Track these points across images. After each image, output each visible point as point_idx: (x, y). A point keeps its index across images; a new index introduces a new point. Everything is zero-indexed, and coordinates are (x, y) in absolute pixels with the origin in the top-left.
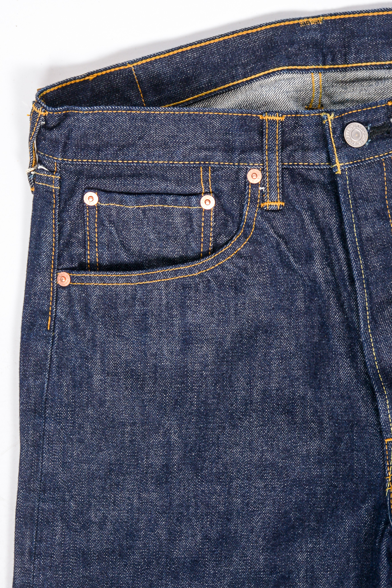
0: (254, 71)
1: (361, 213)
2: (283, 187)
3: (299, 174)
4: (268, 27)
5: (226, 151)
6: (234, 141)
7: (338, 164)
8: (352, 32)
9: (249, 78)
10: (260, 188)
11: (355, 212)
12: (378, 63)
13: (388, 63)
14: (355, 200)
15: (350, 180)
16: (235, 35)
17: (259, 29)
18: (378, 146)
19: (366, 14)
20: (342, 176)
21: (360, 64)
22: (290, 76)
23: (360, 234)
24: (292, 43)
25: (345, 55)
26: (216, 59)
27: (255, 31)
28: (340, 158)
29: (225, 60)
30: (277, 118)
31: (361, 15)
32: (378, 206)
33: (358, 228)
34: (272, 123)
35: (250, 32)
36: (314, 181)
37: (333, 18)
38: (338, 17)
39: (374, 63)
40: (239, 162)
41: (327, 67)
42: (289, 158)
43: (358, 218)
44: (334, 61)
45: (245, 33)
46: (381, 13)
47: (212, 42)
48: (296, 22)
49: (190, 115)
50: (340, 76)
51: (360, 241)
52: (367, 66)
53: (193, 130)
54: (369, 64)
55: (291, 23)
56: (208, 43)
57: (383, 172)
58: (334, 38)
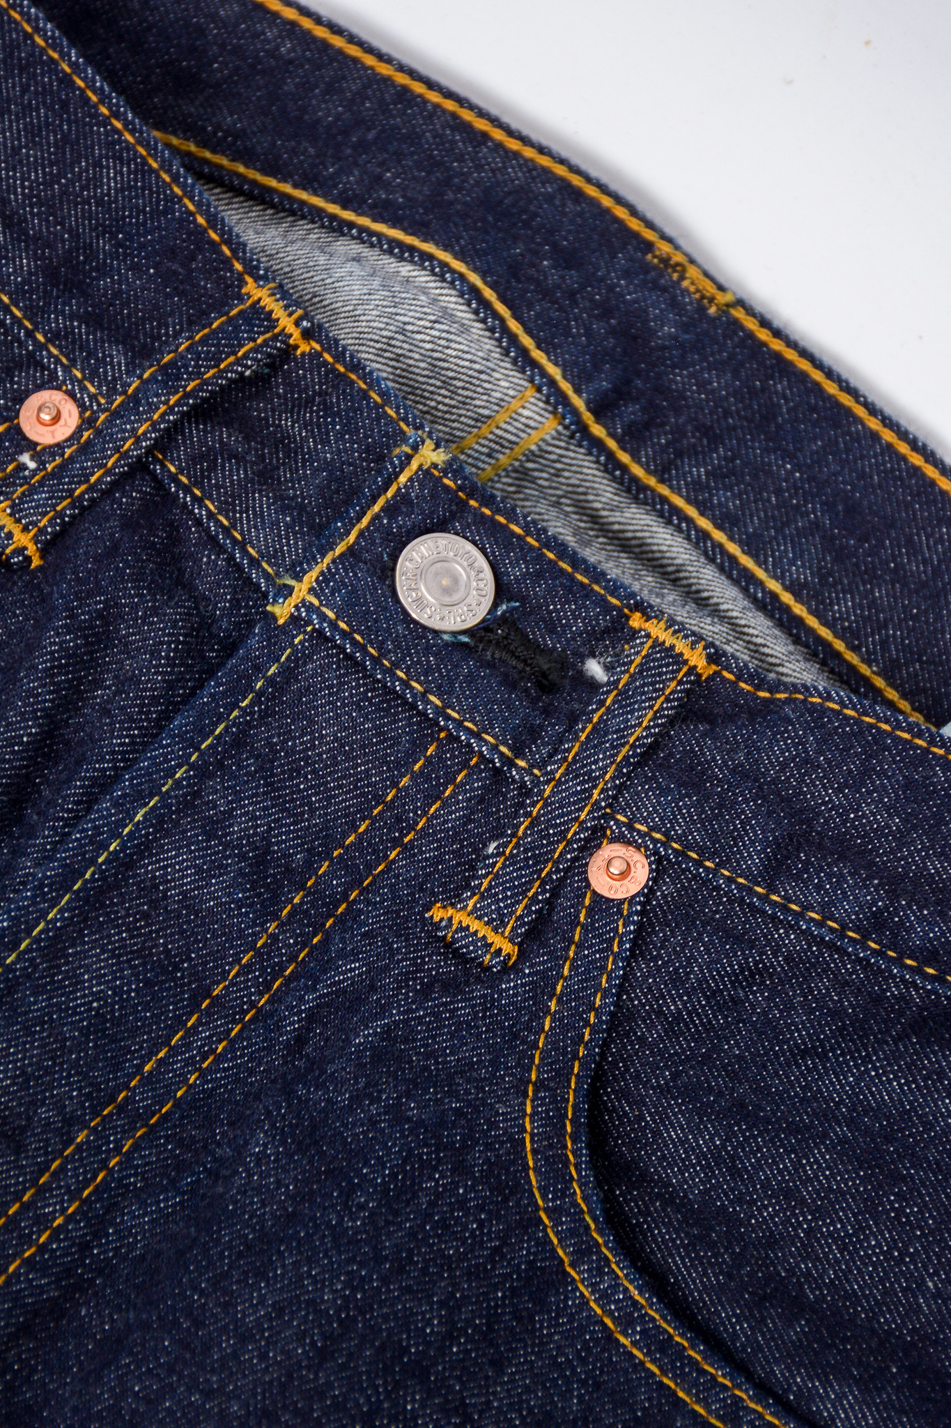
0: (384, 212)
1: (217, 797)
2: (85, 511)
3: (172, 527)
4: (560, 171)
5: (51, 274)
6: (103, 270)
7: (302, 590)
8: (770, 414)
9: (348, 215)
10: (25, 458)
11: (202, 772)
12: (746, 561)
13: (774, 585)
14: (239, 740)
15: (289, 673)
16: (450, 105)
17: (529, 153)
18: (471, 679)
19: (860, 411)
20: (277, 634)
21: (692, 512)
22: (464, 314)
23: (142, 848)
24: (567, 259)
25: (679, 454)
26: (328, 111)
27: (514, 145)
28: (325, 578)
29: (346, 132)
30: (286, 322)
31: (846, 400)
32: (286, 842)
33: (158, 820)
34: (259, 317)
35: (498, 135)
36: (190, 588)
37: (763, 335)
38: (777, 345)
39: (733, 548)
40: (54, 337)
41: (598, 430)
42: (194, 459)
43: (190, 800)
44: (632, 438)
45: (481, 125)
46: (903, 448)
47: (370, 60)
48: (649, 235)
49: (66, 81)
50: (604, 493)
51: (124, 864)
52: (706, 535)
53: (33, 132)
54: (719, 536)
55: (634, 224)
56: (353, 51)
57: (403, 765)
58: (702, 385)
